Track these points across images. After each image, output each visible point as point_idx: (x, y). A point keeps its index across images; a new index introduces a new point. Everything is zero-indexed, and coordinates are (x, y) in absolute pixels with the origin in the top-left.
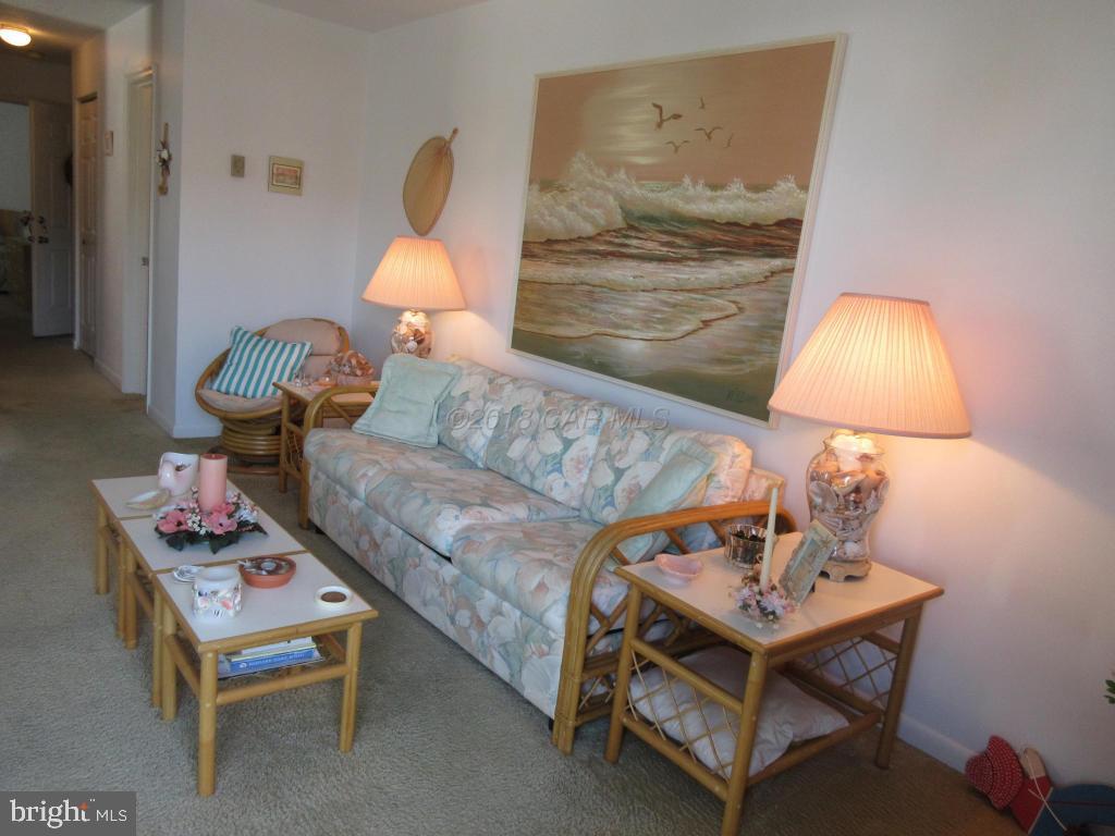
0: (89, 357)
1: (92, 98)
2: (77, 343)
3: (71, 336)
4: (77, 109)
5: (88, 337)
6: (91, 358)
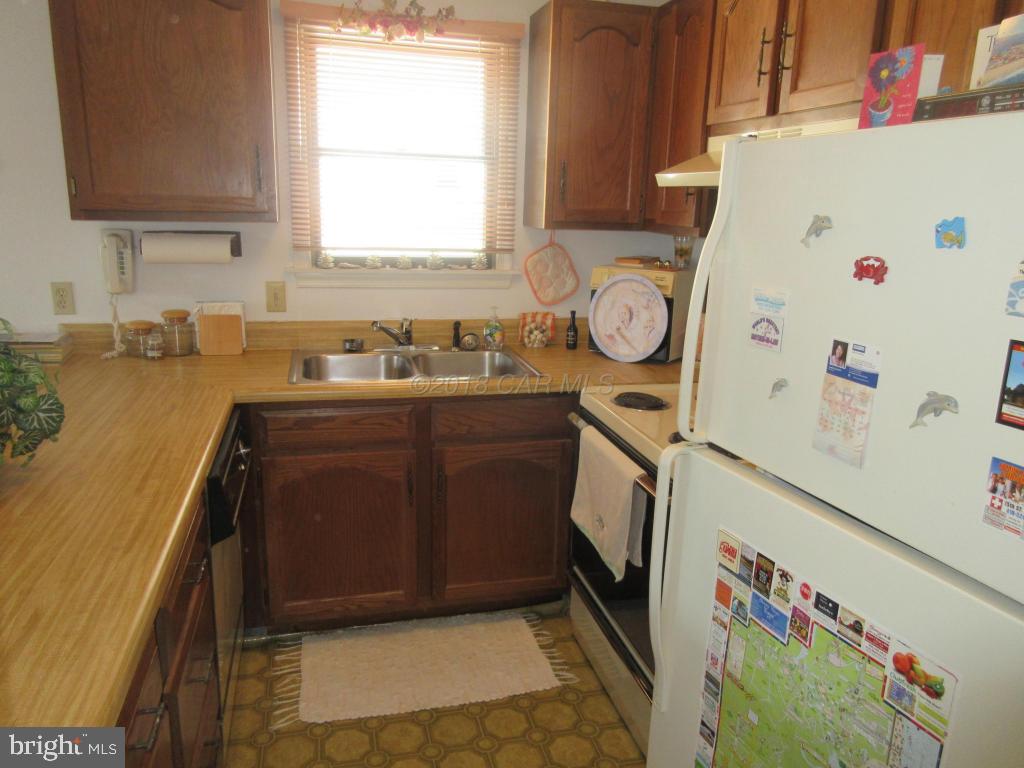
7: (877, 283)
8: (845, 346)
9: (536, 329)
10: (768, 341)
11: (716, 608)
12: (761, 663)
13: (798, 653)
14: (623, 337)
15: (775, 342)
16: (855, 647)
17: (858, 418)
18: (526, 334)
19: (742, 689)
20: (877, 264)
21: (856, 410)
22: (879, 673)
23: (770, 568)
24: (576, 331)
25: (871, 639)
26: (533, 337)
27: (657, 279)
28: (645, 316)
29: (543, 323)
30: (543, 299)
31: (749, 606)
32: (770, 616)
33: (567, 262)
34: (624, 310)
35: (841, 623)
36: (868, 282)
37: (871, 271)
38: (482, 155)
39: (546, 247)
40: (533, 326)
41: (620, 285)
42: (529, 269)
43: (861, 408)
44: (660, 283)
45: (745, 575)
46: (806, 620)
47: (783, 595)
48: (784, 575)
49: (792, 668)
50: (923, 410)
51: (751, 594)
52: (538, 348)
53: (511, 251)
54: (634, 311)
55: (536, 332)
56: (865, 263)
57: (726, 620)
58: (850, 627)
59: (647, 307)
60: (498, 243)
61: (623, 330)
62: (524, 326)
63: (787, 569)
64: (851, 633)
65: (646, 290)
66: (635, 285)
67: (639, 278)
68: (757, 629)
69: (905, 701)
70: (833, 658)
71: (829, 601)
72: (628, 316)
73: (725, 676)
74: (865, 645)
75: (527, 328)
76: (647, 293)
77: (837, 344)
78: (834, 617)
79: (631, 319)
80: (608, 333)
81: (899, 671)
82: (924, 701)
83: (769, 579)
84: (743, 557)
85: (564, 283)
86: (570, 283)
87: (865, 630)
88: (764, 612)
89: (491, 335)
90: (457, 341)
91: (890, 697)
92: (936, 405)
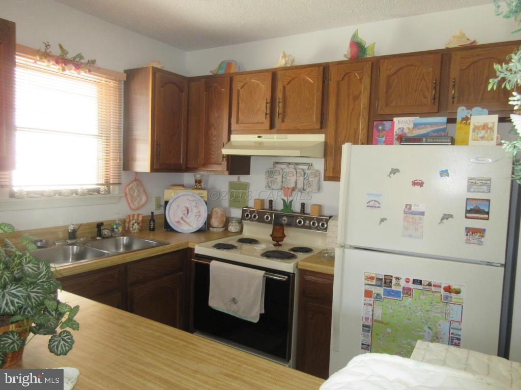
7: (421, 187)
8: (410, 206)
9: (136, 223)
10: (375, 207)
11: (365, 300)
12: (391, 311)
13: (408, 300)
14: (185, 221)
15: (379, 207)
16: (430, 290)
17: (419, 225)
18: (131, 226)
19: (383, 323)
20: (420, 182)
21: (419, 223)
22: (439, 295)
23: (390, 278)
24: (154, 221)
25: (435, 286)
26: (134, 227)
27: (199, 194)
28: (195, 211)
29: (138, 219)
30: (133, 207)
31: (382, 294)
32: (393, 294)
33: (142, 189)
34: (184, 209)
35: (423, 285)
36: (417, 187)
37: (418, 183)
38: (97, 134)
39: (133, 181)
40: (134, 221)
41: (181, 197)
42: (127, 193)
43: (420, 222)
44: (201, 195)
45: (379, 284)
46: (410, 289)
47: (398, 285)
48: (397, 279)
49: (405, 306)
50: (443, 219)
51: (383, 289)
52: (137, 232)
53: (119, 184)
54: (190, 209)
55: (136, 225)
56: (416, 182)
57: (371, 302)
58: (427, 285)
59: (196, 207)
60: (111, 180)
61: (184, 218)
62: (130, 221)
63: (398, 276)
64: (427, 287)
65: (195, 198)
66: (189, 197)
67: (191, 194)
68: (387, 300)
69: (449, 299)
70: (422, 297)
71: (418, 280)
72: (186, 212)
73: (374, 322)
74: (433, 288)
75: (131, 223)
76: (195, 200)
77: (407, 205)
78: (421, 284)
79: (188, 212)
80: (176, 221)
81: (446, 291)
82: (455, 297)
83: (391, 282)
84: (377, 278)
85: (142, 199)
86: (144, 199)
87: (432, 284)
88: (389, 293)
89: (117, 228)
90: (99, 233)
91: (444, 300)
92: (446, 217)
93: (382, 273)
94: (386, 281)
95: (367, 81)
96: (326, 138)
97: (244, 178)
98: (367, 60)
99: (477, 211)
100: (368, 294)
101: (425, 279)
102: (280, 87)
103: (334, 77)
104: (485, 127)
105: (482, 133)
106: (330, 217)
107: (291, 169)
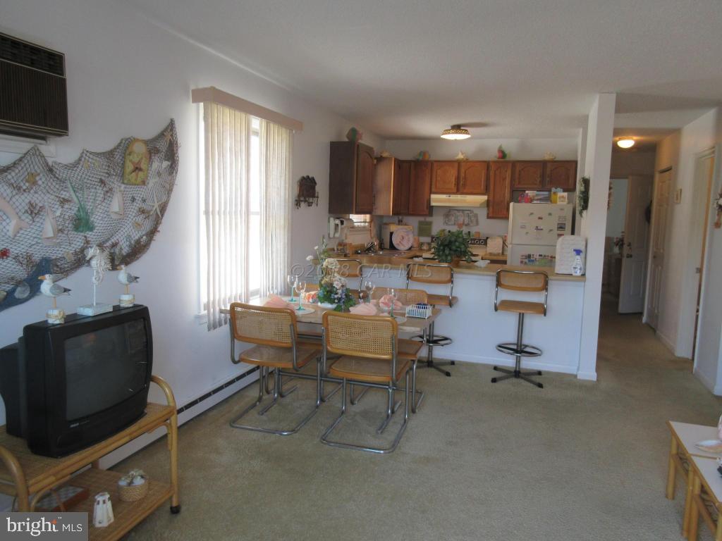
0: (652, 329)
1: (669, 169)
2: (644, 319)
3: (641, 314)
4: (657, 176)
5: (653, 316)
6: (654, 331)
13: (537, 263)
14: (401, 244)
16: (545, 258)
22: (548, 260)
25: (547, 256)
31: (528, 262)
34: (401, 237)
35: (543, 256)
39: (372, 221)
45: (526, 258)
46: (538, 258)
47: (533, 257)
48: (533, 255)
54: (404, 237)
56: (540, 218)
61: (401, 242)
66: (403, 230)
70: (542, 261)
71: (541, 255)
79: (403, 239)
80: (397, 243)
84: (525, 256)
85: (374, 231)
88: (530, 261)
92: (551, 230)
93: (527, 253)
94: (529, 256)
95: (509, 172)
96: (488, 197)
97: (429, 219)
98: (509, 162)
99: (561, 228)
100: (522, 262)
101: (543, 254)
102: (463, 171)
103: (493, 168)
104: (563, 197)
105: (562, 199)
106: (487, 238)
107: (461, 213)
